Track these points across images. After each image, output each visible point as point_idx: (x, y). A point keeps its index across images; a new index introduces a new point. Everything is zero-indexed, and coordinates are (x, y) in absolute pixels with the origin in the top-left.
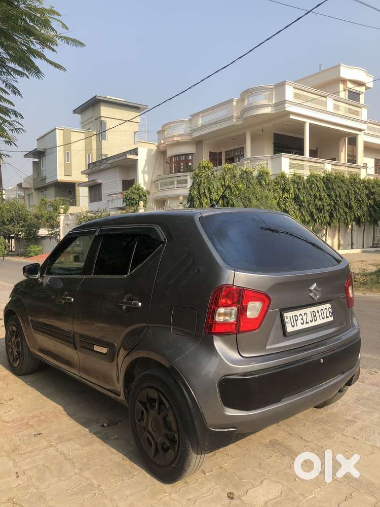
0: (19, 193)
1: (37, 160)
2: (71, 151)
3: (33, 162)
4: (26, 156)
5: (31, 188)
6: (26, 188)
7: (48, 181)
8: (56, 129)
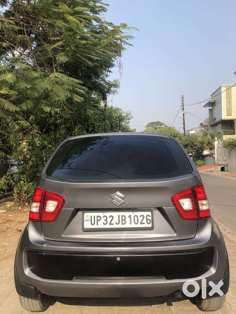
0: (202, 129)
1: (211, 108)
2: (231, 100)
3: (209, 109)
4: (205, 106)
5: (208, 125)
6: (206, 126)
7: (217, 120)
8: (221, 87)
